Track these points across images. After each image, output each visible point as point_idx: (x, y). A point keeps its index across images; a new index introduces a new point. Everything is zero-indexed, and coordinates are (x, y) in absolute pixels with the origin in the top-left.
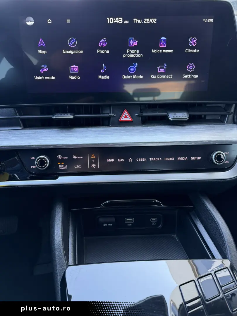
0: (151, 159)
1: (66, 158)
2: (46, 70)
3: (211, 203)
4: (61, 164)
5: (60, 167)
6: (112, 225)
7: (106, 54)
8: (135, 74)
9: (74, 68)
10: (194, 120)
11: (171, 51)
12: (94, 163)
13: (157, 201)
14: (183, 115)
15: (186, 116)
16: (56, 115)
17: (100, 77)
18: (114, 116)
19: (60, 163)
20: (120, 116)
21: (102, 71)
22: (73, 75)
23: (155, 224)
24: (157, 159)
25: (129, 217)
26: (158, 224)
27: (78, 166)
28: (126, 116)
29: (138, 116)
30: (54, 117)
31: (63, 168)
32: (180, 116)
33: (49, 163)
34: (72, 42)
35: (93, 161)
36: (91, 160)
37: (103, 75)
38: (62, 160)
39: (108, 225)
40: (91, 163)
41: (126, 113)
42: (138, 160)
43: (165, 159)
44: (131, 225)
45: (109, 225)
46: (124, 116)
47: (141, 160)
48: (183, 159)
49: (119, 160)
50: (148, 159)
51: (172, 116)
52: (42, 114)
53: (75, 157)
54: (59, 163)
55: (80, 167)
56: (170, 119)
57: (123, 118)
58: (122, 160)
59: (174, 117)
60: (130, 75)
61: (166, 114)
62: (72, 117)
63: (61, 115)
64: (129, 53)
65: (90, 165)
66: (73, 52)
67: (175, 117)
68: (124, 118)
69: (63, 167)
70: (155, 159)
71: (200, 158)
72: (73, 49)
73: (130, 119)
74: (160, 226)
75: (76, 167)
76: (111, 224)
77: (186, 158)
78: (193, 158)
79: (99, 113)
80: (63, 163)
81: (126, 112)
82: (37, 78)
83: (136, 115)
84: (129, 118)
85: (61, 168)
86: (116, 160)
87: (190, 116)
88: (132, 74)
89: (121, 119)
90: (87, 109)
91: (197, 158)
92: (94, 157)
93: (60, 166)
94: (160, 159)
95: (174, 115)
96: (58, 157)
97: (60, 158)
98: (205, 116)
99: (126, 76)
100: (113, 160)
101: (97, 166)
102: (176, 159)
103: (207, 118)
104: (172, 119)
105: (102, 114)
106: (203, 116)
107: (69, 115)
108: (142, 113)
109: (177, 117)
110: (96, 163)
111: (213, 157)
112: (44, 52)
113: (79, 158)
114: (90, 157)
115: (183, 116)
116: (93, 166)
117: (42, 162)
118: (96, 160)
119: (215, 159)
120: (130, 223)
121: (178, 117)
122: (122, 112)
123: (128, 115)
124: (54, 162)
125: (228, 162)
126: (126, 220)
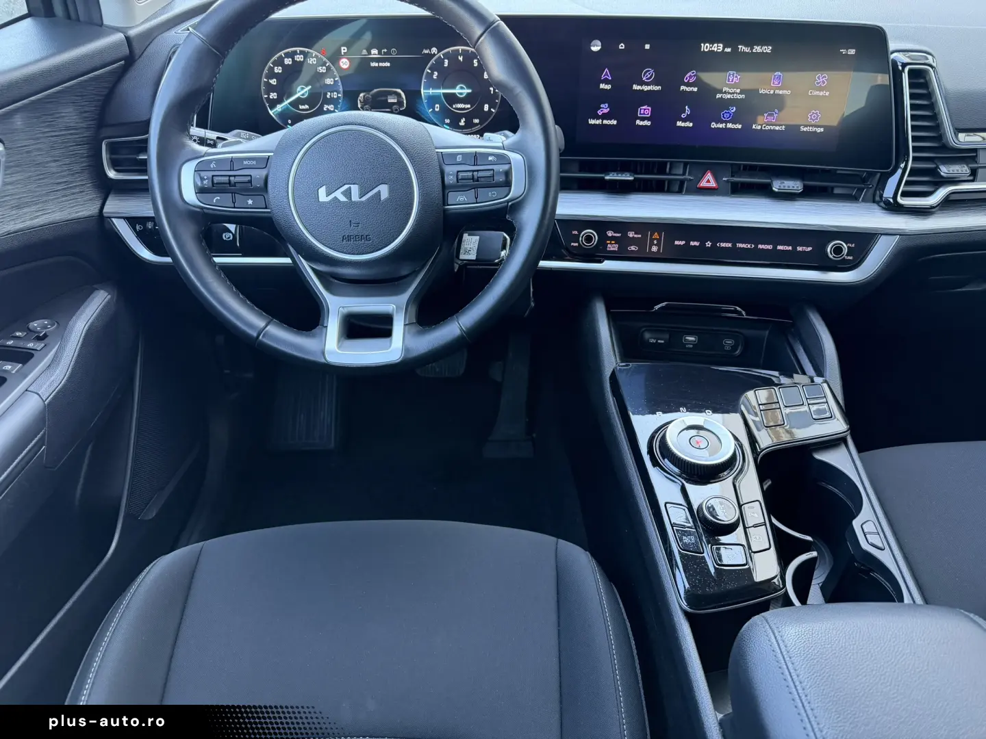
0: (738, 245)
1: (618, 235)
2: (606, 111)
3: (822, 323)
4: (610, 243)
5: (609, 247)
6: (663, 342)
7: (692, 92)
8: (729, 122)
9: (645, 110)
10: (809, 193)
11: (788, 92)
12: (656, 245)
13: (738, 309)
14: (795, 185)
15: (798, 187)
16: (611, 175)
17: (679, 124)
18: (690, 180)
20: (699, 180)
21: (683, 116)
22: (643, 119)
23: (729, 348)
24: (747, 246)
25: (690, 334)
26: (734, 348)
27: (633, 248)
28: (708, 180)
29: (727, 181)
30: (607, 178)
31: (612, 249)
32: (789, 187)
33: (598, 240)
34: (648, 74)
35: (655, 242)
36: (652, 240)
37: (684, 120)
38: (612, 238)
39: (657, 342)
40: (652, 244)
41: (709, 176)
42: (719, 245)
43: (759, 246)
44: (691, 346)
45: (659, 341)
46: (706, 180)
47: (723, 245)
48: (785, 248)
49: (692, 243)
50: (733, 246)
51: (777, 186)
52: (581, 171)
53: (631, 235)
54: (608, 242)
55: (636, 249)
56: (774, 189)
57: (703, 184)
58: (696, 244)
59: (780, 186)
60: (722, 122)
61: (769, 181)
62: (631, 178)
63: (615, 175)
64: (725, 93)
65: (650, 248)
66: (646, 88)
67: (782, 188)
68: (706, 182)
69: (613, 247)
70: (743, 246)
71: (810, 249)
72: (648, 84)
73: (714, 185)
74: (737, 352)
75: (630, 248)
77: (790, 248)
78: (799, 249)
79: (665, 174)
80: (614, 242)
81: (709, 174)
82: (592, 122)
83: (724, 179)
84: (713, 184)
86: (687, 243)
87: (805, 187)
88: (726, 122)
89: (701, 185)
90: (648, 168)
91: (805, 248)
92: (657, 236)
94: (750, 246)
95: (781, 183)
96: (609, 232)
97: (610, 235)
99: (717, 123)
100: (683, 243)
101: (659, 250)
102: (775, 247)
103: (837, 191)
104: (776, 190)
105: (670, 174)
106: (828, 189)
107: (628, 175)
108: (732, 176)
109: (784, 186)
110: (658, 245)
111: (829, 250)
112: (608, 87)
113: (636, 236)
114: (651, 236)
115: (793, 187)
116: (654, 249)
117: (589, 239)
118: (659, 240)
119: (831, 251)
121: (786, 188)
122: (704, 174)
123: (711, 180)
124: (603, 239)
125: (851, 258)
126: (686, 339)
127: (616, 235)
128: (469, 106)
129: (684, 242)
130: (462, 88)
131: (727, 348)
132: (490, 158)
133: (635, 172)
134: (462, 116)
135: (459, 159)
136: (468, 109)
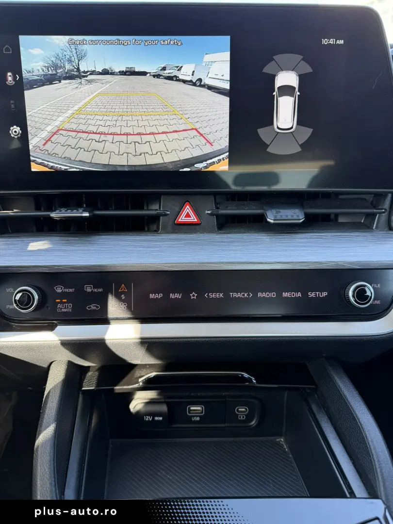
0: (233, 295)
1: (71, 290)
4: (61, 303)
5: (59, 308)
6: (161, 418)
10: (314, 223)
12: (124, 301)
13: (246, 375)
14: (295, 215)
15: (298, 216)
16: (57, 211)
18: (166, 214)
19: (59, 301)
20: (178, 214)
23: (243, 417)
24: (244, 295)
25: (196, 403)
26: (249, 418)
27: (93, 307)
28: (188, 214)
29: (211, 214)
30: (54, 215)
31: (63, 310)
32: (287, 216)
33: (39, 299)
35: (123, 297)
36: (118, 295)
38: (63, 295)
39: (153, 419)
41: (188, 209)
42: (208, 295)
43: (260, 294)
44: (198, 419)
45: (156, 418)
46: (184, 214)
47: (213, 296)
48: (293, 295)
49: (172, 296)
50: (227, 295)
51: (272, 215)
53: (89, 290)
54: (57, 301)
55: (97, 307)
56: (268, 220)
57: (182, 219)
58: (178, 296)
59: (275, 216)
61: (263, 211)
62: (86, 214)
63: (66, 211)
67: (279, 217)
68: (185, 217)
69: (65, 308)
70: (239, 295)
71: (325, 294)
73: (196, 220)
74: (253, 423)
75: (89, 308)
76: (160, 416)
78: (312, 295)
79: (142, 208)
80: (66, 300)
81: (188, 207)
83: (206, 212)
84: (193, 219)
85: (61, 309)
86: (166, 296)
87: (307, 216)
89: (180, 220)
90: (120, 202)
91: (319, 294)
92: (124, 289)
93: (59, 306)
94: (249, 295)
95: (277, 212)
96: (56, 288)
97: (59, 290)
98: (337, 216)
101: (129, 307)
102: (279, 295)
103: (341, 220)
104: (272, 221)
105: (148, 210)
106: (332, 217)
107: (81, 211)
109: (281, 216)
110: (128, 300)
111: (351, 293)
113: (96, 290)
115: (292, 216)
116: (123, 306)
118: (128, 294)
119: (353, 296)
120: (197, 416)
121: (284, 218)
122: (182, 207)
123: (191, 213)
125: (379, 303)
126: (190, 410)
127: (67, 290)
129: (161, 295)
131: (241, 417)
133: (90, 207)
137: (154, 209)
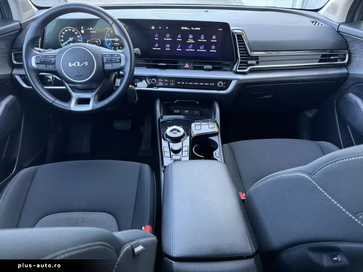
2: (157, 46)
4: (160, 83)
7: (180, 41)
8: (191, 49)
9: (168, 46)
10: (214, 69)
11: (206, 41)
12: (172, 83)
13: (197, 102)
14: (210, 67)
17: (178, 49)
18: (182, 65)
20: (185, 65)
21: (178, 47)
22: (167, 48)
25: (187, 109)
28: (187, 66)
30: (159, 64)
33: (156, 82)
34: (168, 35)
35: (172, 82)
36: (171, 82)
37: (179, 48)
38: (161, 81)
39: (177, 112)
40: (171, 83)
41: (187, 64)
43: (200, 83)
44: (187, 114)
47: (190, 83)
49: (182, 83)
50: (193, 83)
52: (154, 63)
55: (167, 84)
56: (204, 68)
57: (186, 67)
58: (183, 83)
60: (189, 49)
61: (203, 66)
62: (166, 65)
63: (162, 64)
64: (189, 41)
65: (171, 84)
66: (168, 39)
70: (196, 83)
71: (214, 84)
72: (168, 38)
74: (199, 115)
77: (208, 84)
78: (211, 84)
79: (177, 64)
82: (154, 49)
83: (191, 65)
84: (188, 67)
86: (181, 83)
87: (213, 67)
88: (190, 49)
90: (172, 62)
95: (206, 66)
98: (221, 68)
99: (188, 49)
100: (180, 83)
102: (204, 84)
105: (178, 64)
107: (164, 64)
108: (194, 64)
110: (173, 83)
111: (218, 84)
112: (157, 39)
113: (167, 81)
114: (171, 81)
116: (172, 84)
117: (153, 81)
118: (173, 82)
121: (208, 67)
124: (158, 81)
125: (224, 87)
126: (185, 112)
127: (161, 80)
128: (119, 44)
130: (116, 39)
131: (196, 114)
132: (116, 55)
133: (166, 63)
134: (117, 46)
135: (107, 55)
136: (118, 44)
137: (180, 64)
